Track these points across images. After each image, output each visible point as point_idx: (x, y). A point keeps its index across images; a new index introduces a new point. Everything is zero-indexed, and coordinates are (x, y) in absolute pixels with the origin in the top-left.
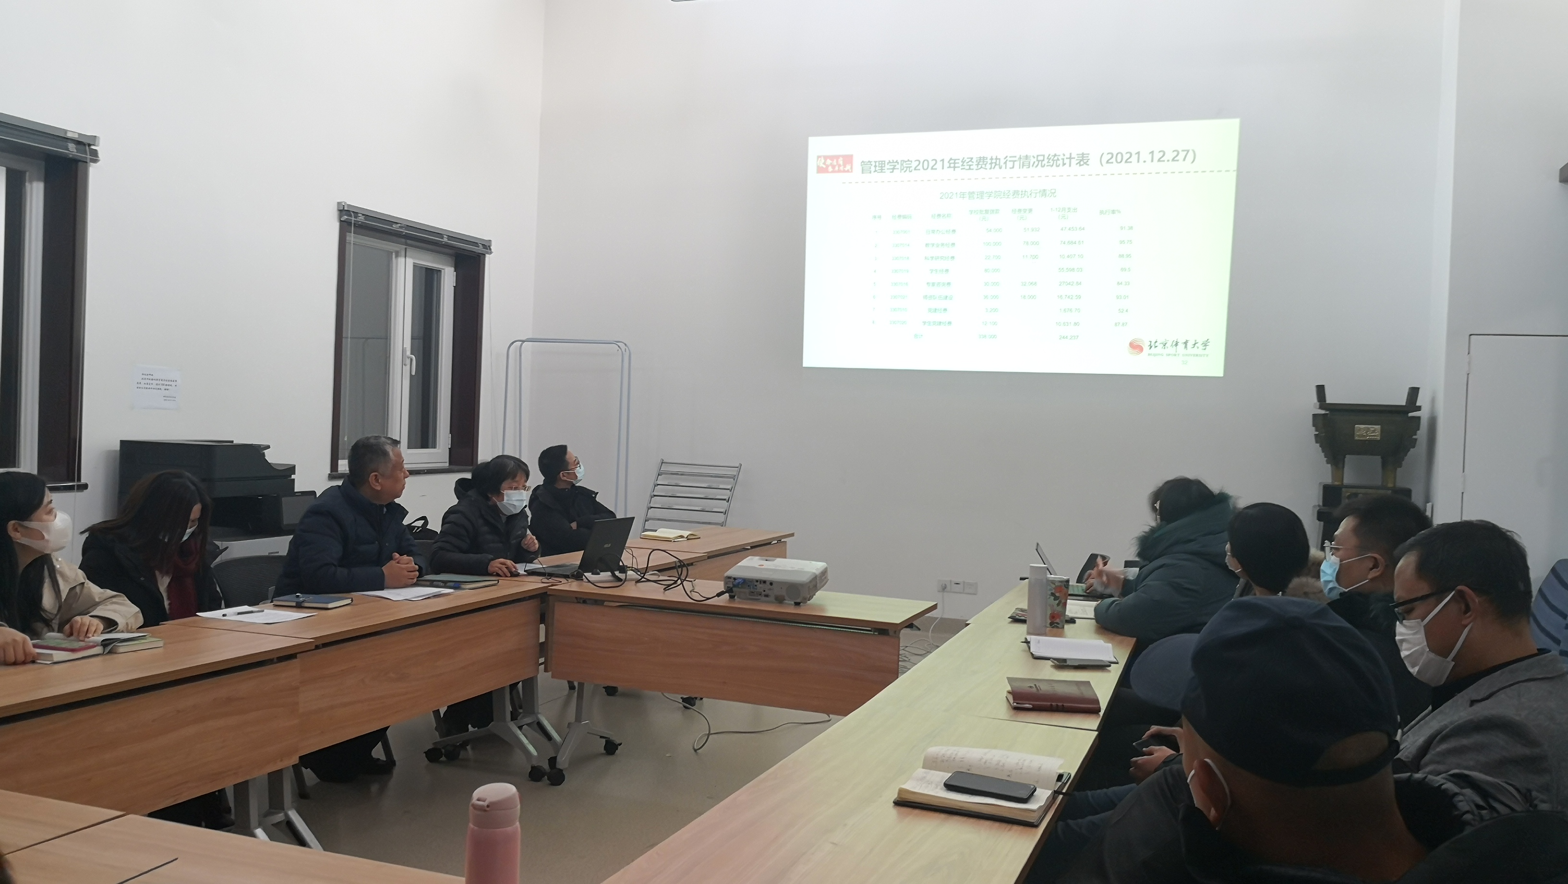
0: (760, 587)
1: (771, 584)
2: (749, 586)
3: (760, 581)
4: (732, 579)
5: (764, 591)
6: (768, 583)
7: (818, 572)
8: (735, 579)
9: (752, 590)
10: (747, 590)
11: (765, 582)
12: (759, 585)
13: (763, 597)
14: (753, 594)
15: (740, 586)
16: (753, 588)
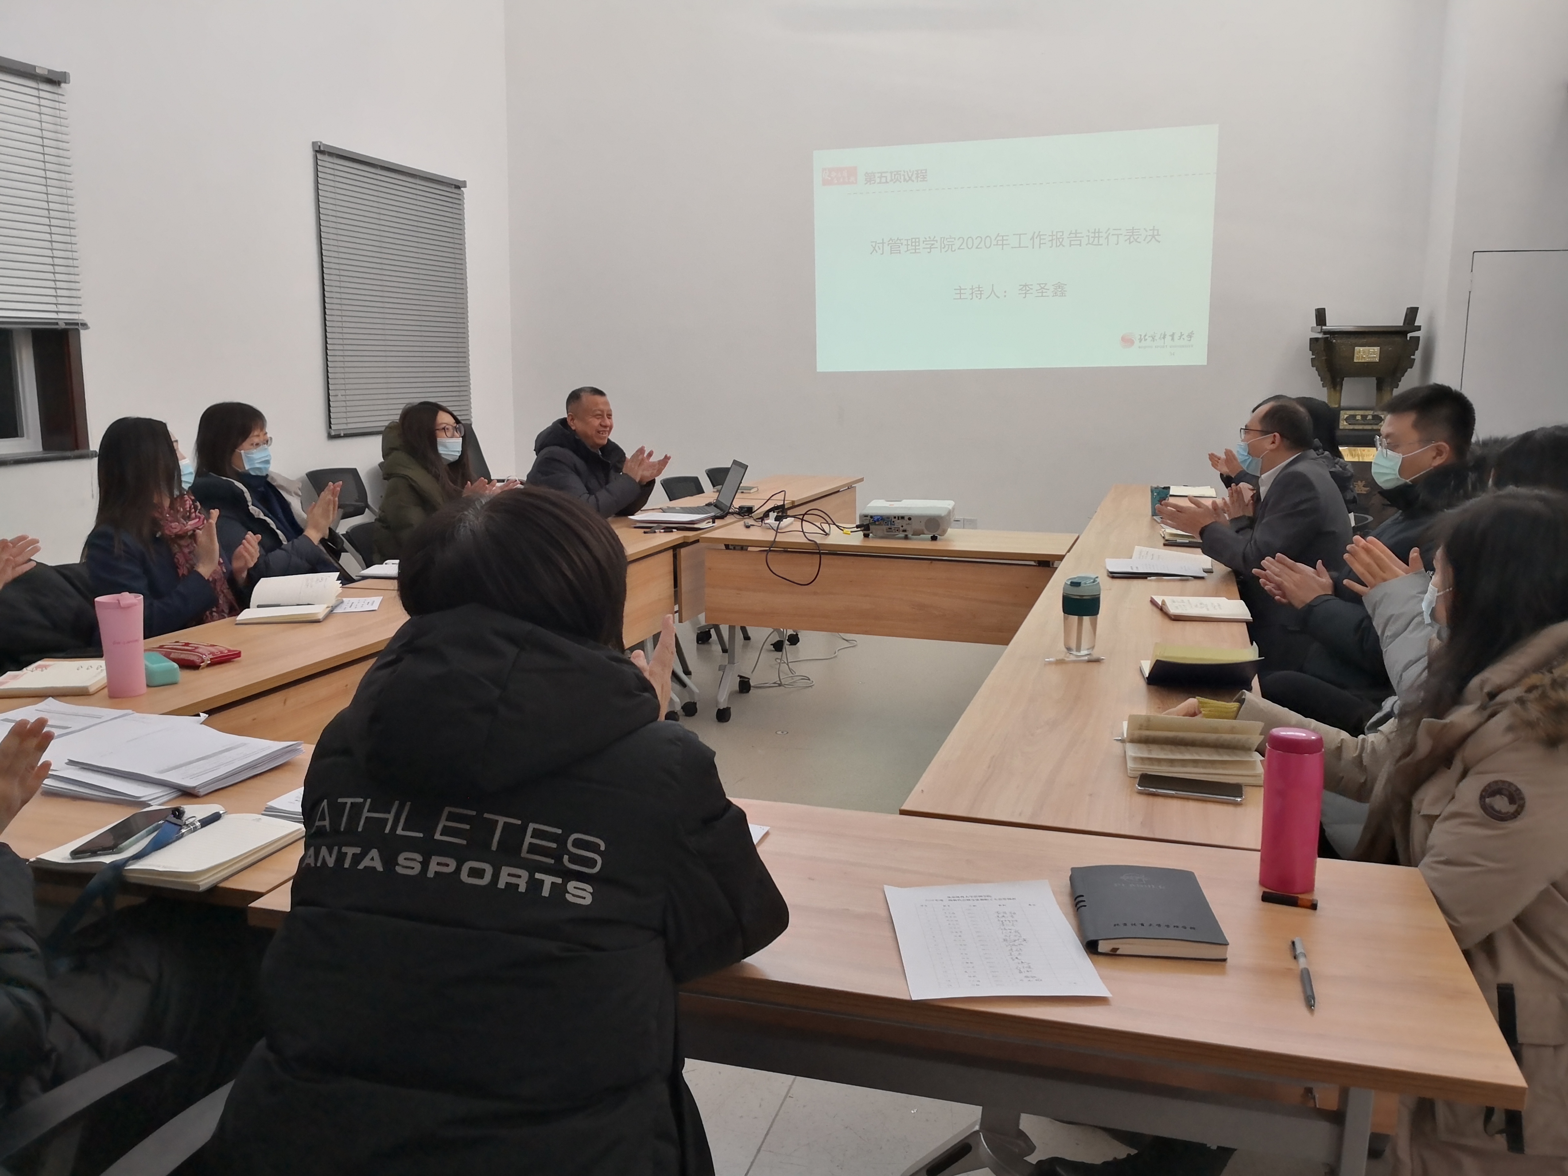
0: (897, 523)
1: (910, 519)
2: (885, 523)
3: (898, 517)
4: (869, 517)
5: (902, 526)
6: (906, 518)
7: (950, 507)
8: (871, 517)
9: (889, 526)
10: (885, 527)
11: (903, 518)
12: (896, 521)
13: (901, 532)
14: (890, 530)
15: (877, 523)
16: (891, 524)
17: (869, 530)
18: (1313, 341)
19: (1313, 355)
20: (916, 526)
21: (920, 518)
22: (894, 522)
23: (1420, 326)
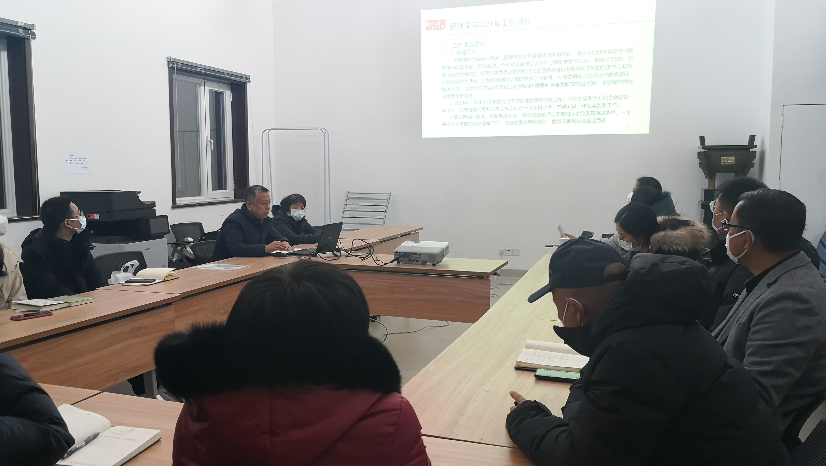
1: (420, 255)
2: (407, 256)
3: (414, 254)
4: (398, 253)
5: (416, 259)
6: (418, 254)
7: (444, 247)
8: (400, 253)
10: (407, 259)
11: (416, 254)
12: (413, 256)
13: (415, 262)
14: (410, 260)
15: (403, 256)
16: (410, 257)
17: (399, 260)
18: (699, 153)
19: (699, 161)
20: (423, 258)
21: (425, 254)
22: (411, 256)
23: (756, 146)
